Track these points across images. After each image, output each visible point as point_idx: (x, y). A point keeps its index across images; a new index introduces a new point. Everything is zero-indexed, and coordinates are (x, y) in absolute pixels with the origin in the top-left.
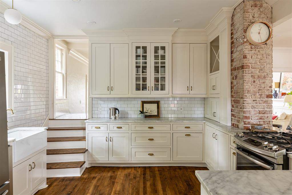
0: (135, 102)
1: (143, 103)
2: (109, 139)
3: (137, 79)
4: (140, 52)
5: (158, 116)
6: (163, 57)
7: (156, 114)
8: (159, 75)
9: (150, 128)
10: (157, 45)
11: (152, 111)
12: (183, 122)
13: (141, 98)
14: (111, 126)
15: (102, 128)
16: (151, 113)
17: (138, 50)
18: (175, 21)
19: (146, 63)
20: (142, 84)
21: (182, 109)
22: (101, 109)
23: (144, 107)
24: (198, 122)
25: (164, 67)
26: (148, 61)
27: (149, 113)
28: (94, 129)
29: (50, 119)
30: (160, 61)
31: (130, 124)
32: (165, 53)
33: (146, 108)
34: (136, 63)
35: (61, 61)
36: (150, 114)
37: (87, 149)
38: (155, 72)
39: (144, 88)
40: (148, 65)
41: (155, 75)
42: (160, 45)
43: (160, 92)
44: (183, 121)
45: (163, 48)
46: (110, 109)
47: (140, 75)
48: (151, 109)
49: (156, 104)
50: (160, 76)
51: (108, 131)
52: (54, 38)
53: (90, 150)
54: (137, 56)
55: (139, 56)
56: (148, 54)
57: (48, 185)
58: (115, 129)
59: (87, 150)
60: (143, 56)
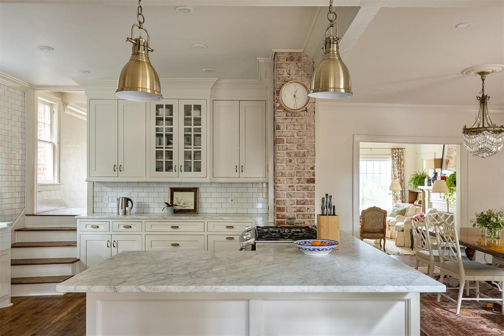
0: (162, 189)
1: (173, 190)
2: (112, 244)
3: (159, 154)
4: (163, 113)
5: (194, 211)
6: (198, 121)
7: (192, 207)
8: (191, 148)
9: (173, 227)
10: (188, 103)
11: (186, 203)
12: (222, 219)
13: (169, 183)
14: (116, 224)
15: (101, 228)
16: (184, 206)
17: (160, 110)
18: (205, 71)
19: (171, 130)
20: (166, 162)
21: (233, 201)
22: (107, 199)
23: (174, 196)
24: (245, 219)
25: (200, 135)
26: (174, 127)
27: (181, 206)
28: (89, 228)
29: (27, 215)
30: (193, 127)
31: (143, 221)
32: (201, 115)
33: (177, 199)
34: (157, 130)
35: (50, 123)
36: (183, 208)
37: (78, 258)
38: (185, 143)
39: (169, 168)
40: (175, 133)
41: (185, 148)
42: (193, 103)
43: (193, 174)
44: (224, 218)
45: (198, 107)
46: (118, 200)
47: (162, 148)
48: (185, 200)
49: (193, 193)
50: (193, 150)
51: (111, 232)
52: (34, 90)
53: (83, 260)
54: (159, 120)
55: (162, 119)
56: (175, 117)
57: (12, 304)
58: (122, 228)
59: (79, 260)
60: (167, 119)
